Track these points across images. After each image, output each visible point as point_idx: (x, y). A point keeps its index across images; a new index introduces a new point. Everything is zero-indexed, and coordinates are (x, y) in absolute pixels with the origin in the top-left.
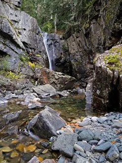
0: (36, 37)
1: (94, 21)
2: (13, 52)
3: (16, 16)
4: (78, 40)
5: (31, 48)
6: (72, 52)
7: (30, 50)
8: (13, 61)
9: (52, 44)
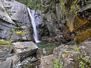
0: (23, 15)
1: (57, 4)
2: (5, 27)
3: (9, 4)
4: (51, 14)
5: (19, 23)
6: (49, 20)
7: (19, 24)
8: (5, 32)
9: (37, 17)
